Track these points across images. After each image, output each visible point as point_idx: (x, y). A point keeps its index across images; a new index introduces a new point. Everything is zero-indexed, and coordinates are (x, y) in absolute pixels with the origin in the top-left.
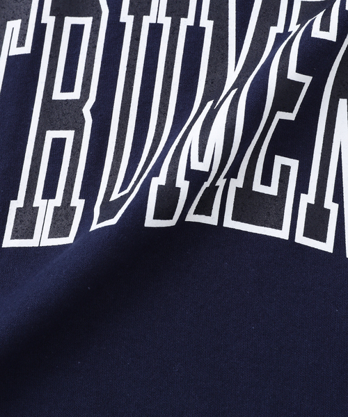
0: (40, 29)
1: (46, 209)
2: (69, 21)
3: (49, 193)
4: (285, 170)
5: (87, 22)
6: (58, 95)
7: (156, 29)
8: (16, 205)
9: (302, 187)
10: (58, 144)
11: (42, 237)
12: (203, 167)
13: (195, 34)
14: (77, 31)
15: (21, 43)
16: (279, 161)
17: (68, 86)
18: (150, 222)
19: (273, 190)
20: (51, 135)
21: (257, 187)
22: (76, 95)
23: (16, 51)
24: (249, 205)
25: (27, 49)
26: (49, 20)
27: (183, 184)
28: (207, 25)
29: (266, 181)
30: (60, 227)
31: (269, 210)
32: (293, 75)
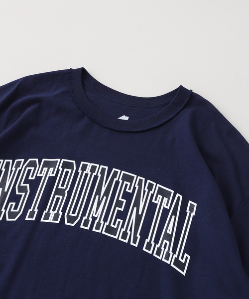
0: (58, 170)
1: (52, 214)
2: (65, 170)
3: (54, 210)
4: (119, 222)
5: (70, 171)
6: (60, 187)
7: (87, 175)
8: (45, 212)
9: (122, 227)
10: (58, 199)
11: (51, 220)
12: (96, 216)
13: (96, 177)
14: (67, 172)
15: (53, 173)
16: (118, 220)
17: (63, 185)
18: (82, 226)
19: (115, 227)
20: (56, 196)
21: (112, 225)
22: (64, 188)
23: (51, 175)
24: (109, 229)
25: (54, 175)
26: (61, 169)
27: (91, 219)
28: (99, 175)
29: (114, 224)
30: (56, 218)
31: (113, 231)
32: (120, 199)
